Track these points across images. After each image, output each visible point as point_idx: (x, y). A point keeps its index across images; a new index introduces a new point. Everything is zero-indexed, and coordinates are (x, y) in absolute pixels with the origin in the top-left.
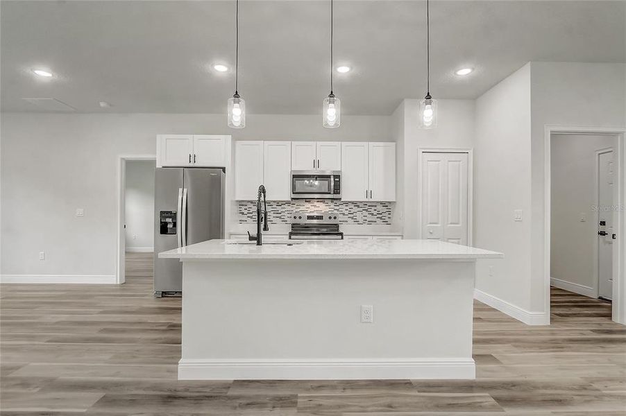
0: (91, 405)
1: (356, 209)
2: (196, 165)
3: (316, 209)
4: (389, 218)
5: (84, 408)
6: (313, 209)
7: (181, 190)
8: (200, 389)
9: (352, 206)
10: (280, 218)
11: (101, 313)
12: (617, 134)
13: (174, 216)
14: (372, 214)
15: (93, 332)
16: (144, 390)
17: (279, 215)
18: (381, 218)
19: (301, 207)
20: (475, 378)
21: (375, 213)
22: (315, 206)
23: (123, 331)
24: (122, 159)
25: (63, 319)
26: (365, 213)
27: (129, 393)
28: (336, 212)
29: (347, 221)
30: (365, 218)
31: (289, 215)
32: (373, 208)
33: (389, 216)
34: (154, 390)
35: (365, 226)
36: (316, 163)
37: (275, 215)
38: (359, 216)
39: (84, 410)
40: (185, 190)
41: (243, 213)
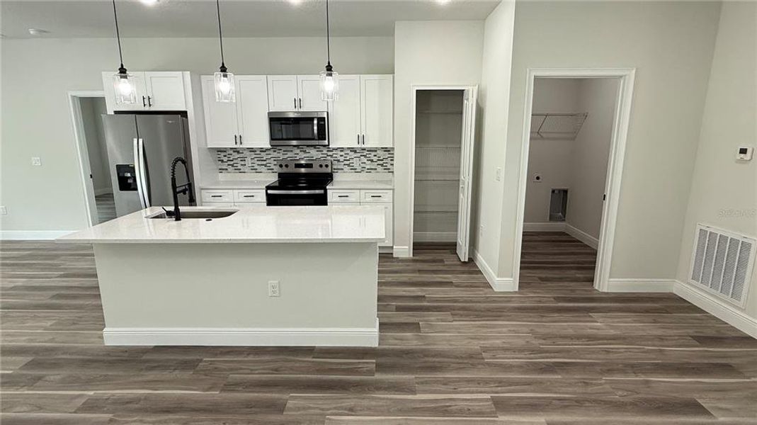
0: (17, 368)
1: (352, 155)
2: (152, 109)
3: (307, 155)
4: (392, 165)
5: (11, 370)
6: (302, 155)
7: (135, 141)
8: (121, 354)
9: (349, 152)
10: (265, 166)
11: (61, 276)
12: (621, 77)
13: (132, 170)
14: (372, 161)
15: (44, 298)
16: (70, 354)
17: (265, 163)
18: (382, 165)
19: (289, 153)
20: (377, 345)
21: (375, 159)
22: (305, 152)
23: (75, 297)
24: (73, 97)
25: (20, 284)
26: (364, 160)
27: (56, 357)
28: (329, 158)
29: (342, 169)
30: (363, 165)
31: (275, 163)
32: (373, 153)
33: (392, 162)
34: (79, 355)
35: (364, 174)
36: (298, 102)
37: (260, 163)
38: (356, 164)
39: (11, 372)
40: (141, 141)
41: (222, 161)
